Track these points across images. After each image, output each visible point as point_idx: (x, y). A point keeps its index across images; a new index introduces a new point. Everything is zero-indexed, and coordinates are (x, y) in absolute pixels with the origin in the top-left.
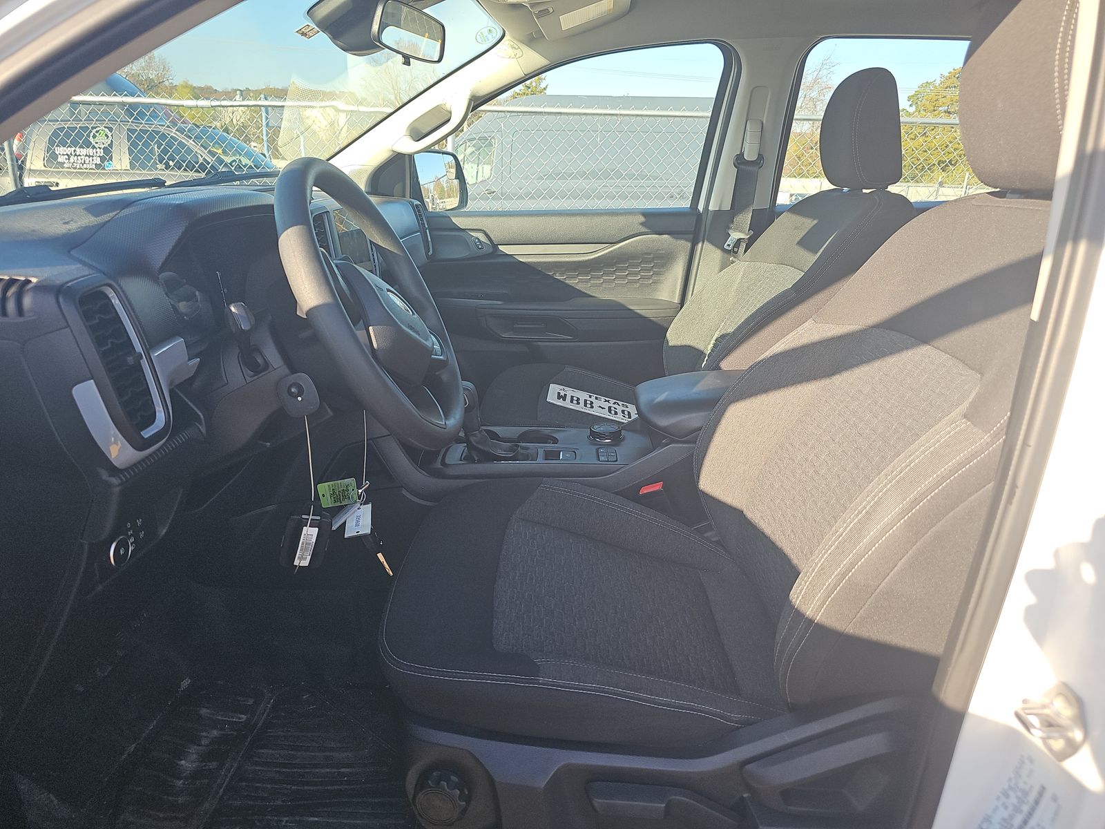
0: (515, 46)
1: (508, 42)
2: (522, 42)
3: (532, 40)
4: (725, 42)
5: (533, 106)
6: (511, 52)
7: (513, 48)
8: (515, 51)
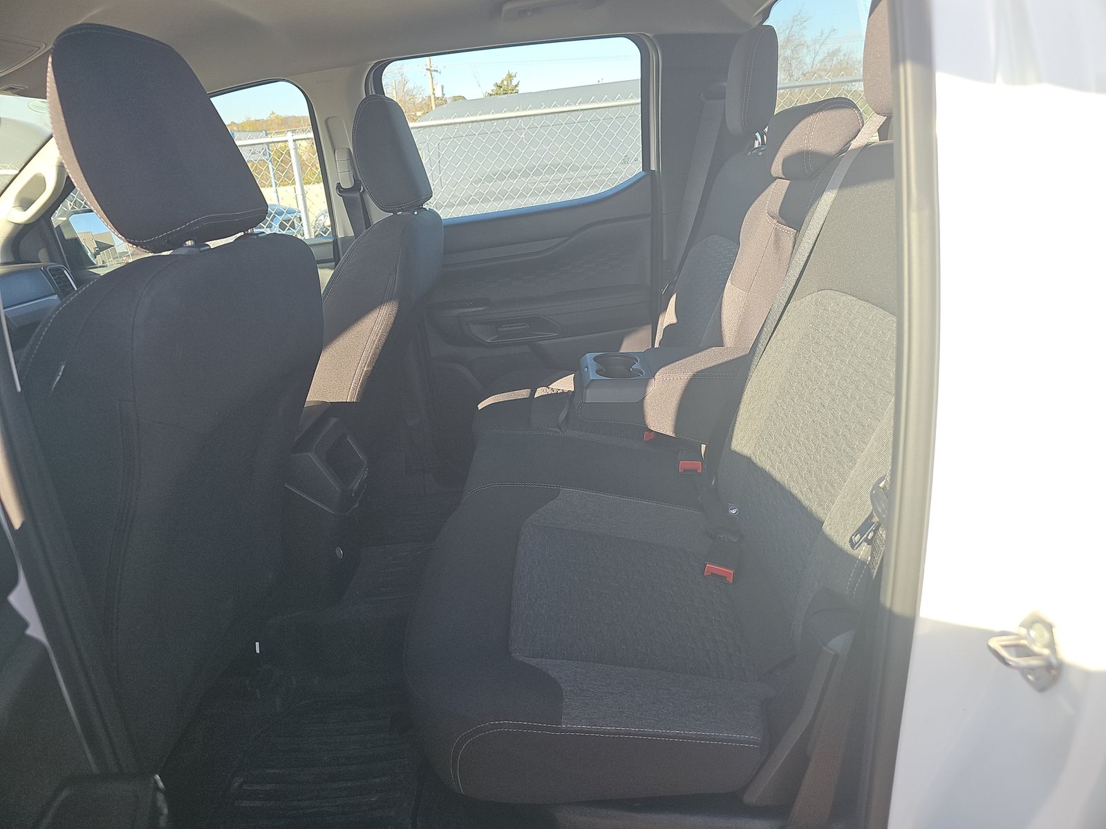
5: (468, 115)
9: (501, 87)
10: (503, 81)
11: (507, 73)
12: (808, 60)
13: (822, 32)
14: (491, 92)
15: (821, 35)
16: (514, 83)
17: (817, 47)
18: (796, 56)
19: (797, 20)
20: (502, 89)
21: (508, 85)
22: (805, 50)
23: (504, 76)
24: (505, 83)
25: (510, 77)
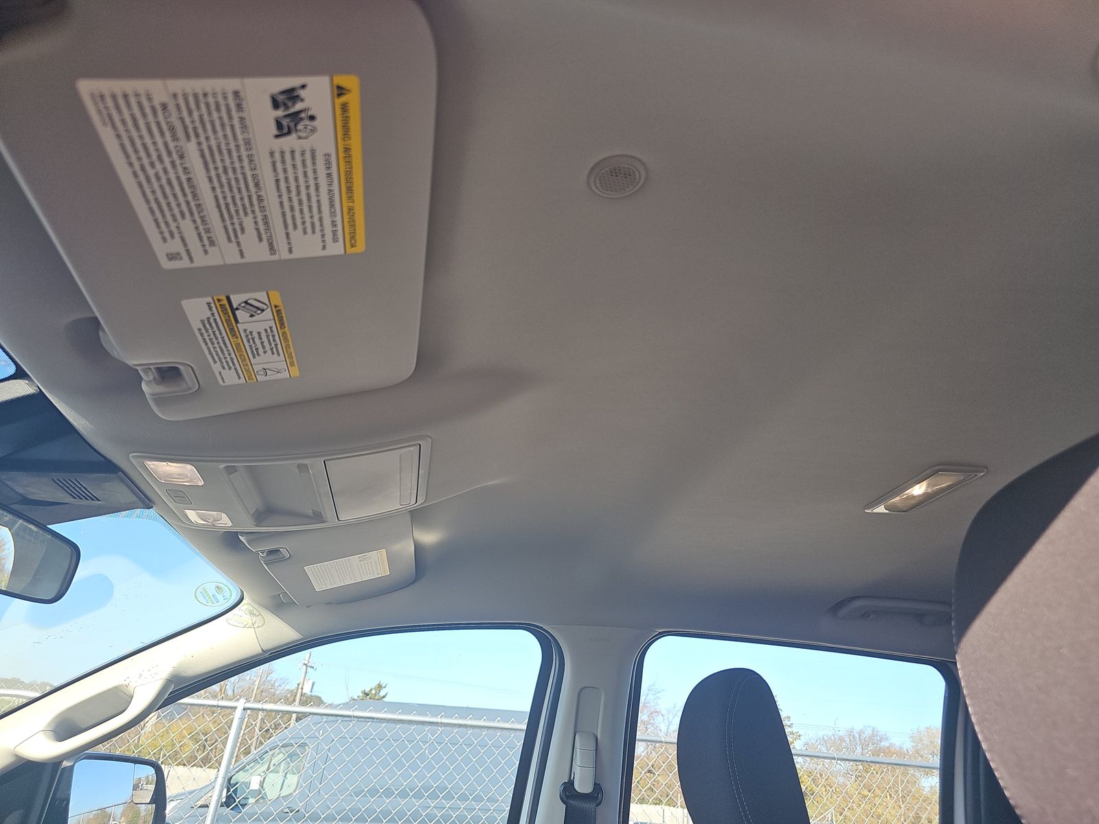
0: (255, 612)
1: (246, 606)
2: (267, 608)
3: (279, 605)
4: (541, 628)
6: (247, 619)
7: (251, 614)
8: (254, 619)
9: (368, 695)
10: (371, 690)
11: (378, 683)
12: (664, 728)
13: (675, 705)
14: (356, 698)
15: (674, 707)
16: (382, 693)
17: (671, 717)
18: (652, 721)
19: (652, 690)
20: (368, 697)
21: (375, 695)
22: (660, 718)
23: (374, 685)
24: (373, 692)
25: (380, 687)
